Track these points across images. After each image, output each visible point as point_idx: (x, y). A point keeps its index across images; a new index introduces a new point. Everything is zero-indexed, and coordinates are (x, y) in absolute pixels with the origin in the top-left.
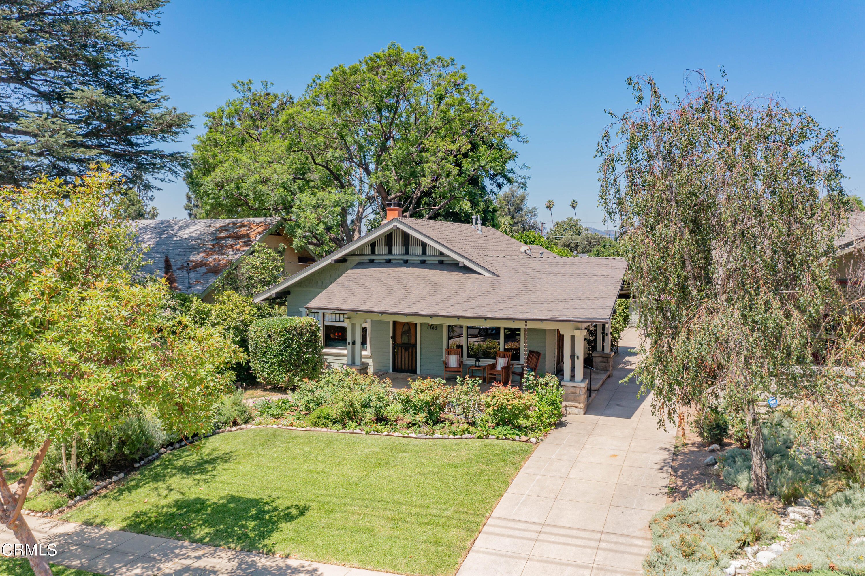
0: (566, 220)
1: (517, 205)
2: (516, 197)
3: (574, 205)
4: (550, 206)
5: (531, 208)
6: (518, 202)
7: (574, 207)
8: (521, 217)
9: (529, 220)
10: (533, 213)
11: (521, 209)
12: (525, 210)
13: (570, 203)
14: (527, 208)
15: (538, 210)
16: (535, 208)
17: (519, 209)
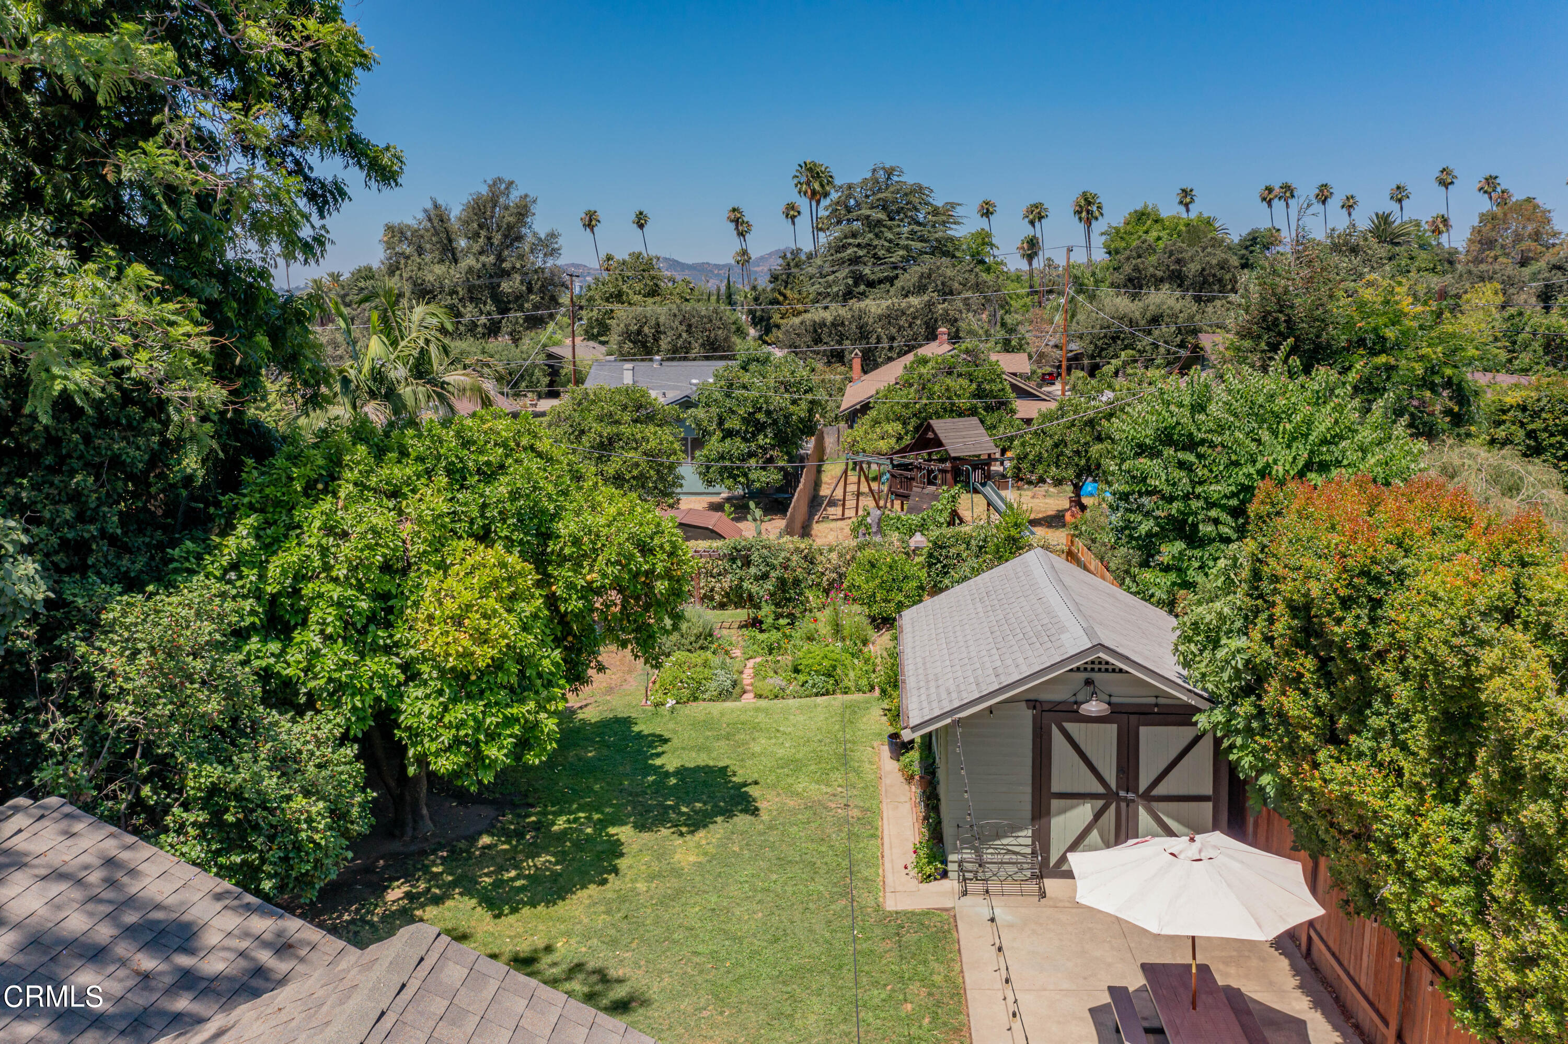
0: (627, 258)
1: (510, 227)
2: (507, 208)
3: (641, 221)
4: (590, 221)
5: (543, 236)
6: (512, 219)
7: (641, 226)
8: (521, 257)
9: (539, 263)
10: (549, 245)
11: (519, 238)
12: (530, 238)
13: (633, 217)
14: (535, 234)
15: (561, 241)
16: (552, 235)
17: (512, 236)
